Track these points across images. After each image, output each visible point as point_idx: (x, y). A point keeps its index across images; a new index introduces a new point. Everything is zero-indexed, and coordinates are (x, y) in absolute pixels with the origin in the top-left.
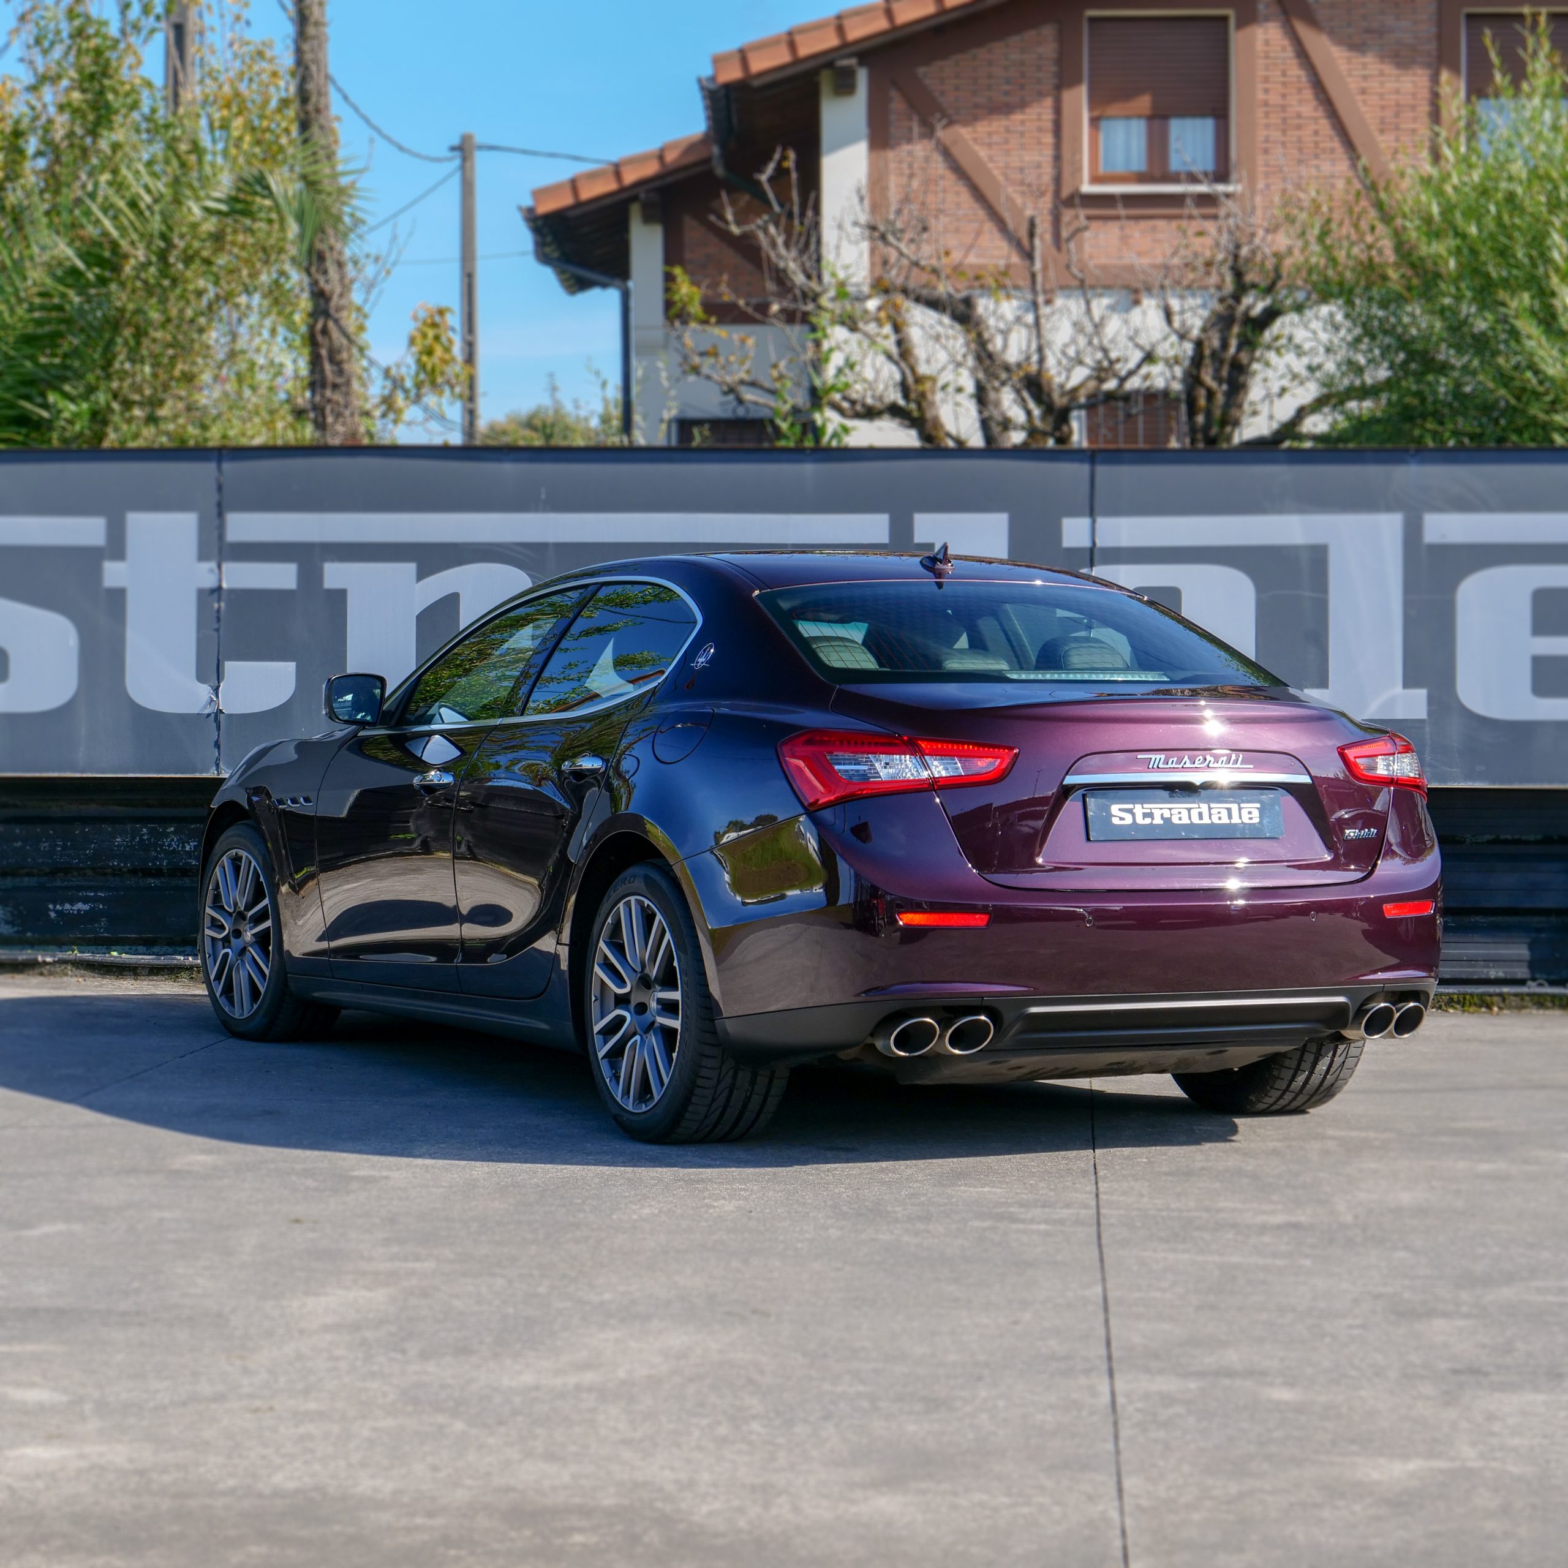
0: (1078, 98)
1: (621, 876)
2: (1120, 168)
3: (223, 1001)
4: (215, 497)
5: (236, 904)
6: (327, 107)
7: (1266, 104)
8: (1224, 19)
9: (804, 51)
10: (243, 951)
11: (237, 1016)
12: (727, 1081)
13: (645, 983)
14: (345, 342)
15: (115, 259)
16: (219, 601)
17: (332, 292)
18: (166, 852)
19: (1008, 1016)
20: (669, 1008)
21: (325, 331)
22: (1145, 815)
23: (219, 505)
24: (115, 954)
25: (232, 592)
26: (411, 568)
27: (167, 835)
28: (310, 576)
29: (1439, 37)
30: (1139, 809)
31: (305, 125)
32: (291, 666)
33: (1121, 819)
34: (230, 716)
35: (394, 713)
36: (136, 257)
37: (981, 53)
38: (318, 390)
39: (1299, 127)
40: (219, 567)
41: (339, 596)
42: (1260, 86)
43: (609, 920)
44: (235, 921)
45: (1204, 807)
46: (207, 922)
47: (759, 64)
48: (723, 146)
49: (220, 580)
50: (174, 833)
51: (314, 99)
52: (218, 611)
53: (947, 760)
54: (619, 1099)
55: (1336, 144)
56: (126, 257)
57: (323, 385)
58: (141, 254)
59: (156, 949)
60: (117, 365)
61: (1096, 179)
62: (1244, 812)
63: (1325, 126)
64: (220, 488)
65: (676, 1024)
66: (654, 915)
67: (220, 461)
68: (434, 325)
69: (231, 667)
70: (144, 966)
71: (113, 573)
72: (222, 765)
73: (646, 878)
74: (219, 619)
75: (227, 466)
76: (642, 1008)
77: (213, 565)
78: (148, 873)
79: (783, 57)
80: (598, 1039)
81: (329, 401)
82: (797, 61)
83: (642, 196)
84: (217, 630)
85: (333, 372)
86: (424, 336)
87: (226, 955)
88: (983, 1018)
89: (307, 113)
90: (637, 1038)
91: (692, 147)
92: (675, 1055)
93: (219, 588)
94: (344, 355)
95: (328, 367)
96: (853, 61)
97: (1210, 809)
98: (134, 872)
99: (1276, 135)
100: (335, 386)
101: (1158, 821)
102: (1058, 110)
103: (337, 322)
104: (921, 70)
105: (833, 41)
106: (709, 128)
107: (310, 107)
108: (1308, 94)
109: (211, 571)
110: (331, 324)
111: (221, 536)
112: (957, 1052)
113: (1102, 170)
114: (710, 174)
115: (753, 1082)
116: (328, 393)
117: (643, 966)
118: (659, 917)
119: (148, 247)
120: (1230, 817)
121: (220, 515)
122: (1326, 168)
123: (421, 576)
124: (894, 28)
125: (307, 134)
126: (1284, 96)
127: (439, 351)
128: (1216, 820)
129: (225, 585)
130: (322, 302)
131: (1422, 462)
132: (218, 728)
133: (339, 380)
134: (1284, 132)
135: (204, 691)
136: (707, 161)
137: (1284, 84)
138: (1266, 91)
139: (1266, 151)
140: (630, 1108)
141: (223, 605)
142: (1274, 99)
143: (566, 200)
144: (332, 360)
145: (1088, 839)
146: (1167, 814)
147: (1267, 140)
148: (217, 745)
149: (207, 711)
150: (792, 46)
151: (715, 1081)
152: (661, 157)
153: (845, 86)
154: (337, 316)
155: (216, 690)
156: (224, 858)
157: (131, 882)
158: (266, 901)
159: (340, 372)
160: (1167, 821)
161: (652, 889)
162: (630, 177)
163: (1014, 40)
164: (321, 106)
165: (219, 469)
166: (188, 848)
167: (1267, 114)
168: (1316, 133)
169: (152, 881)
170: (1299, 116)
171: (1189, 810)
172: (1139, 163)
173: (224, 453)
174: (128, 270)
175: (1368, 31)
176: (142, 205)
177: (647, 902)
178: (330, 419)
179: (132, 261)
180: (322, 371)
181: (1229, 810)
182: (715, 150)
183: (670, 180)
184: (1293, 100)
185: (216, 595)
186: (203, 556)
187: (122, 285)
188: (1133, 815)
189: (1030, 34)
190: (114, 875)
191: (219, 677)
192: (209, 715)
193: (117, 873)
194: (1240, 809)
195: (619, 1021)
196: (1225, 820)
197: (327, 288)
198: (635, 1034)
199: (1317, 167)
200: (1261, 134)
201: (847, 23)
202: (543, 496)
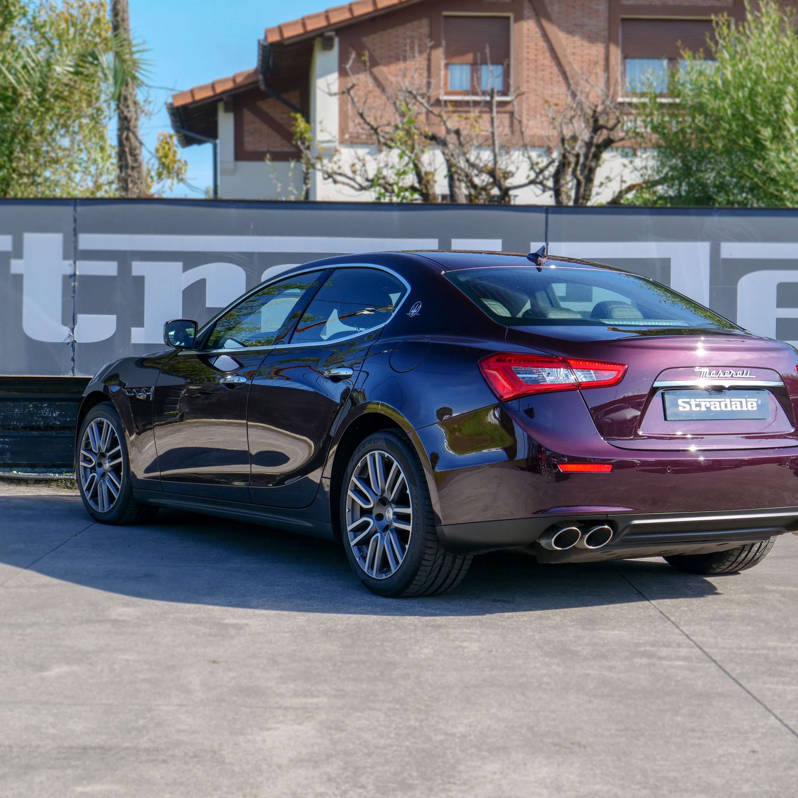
0: (439, 55)
1: (368, 439)
2: (457, 88)
3: (91, 503)
4: (72, 225)
5: (100, 448)
6: (127, 19)
7: (528, 59)
8: (508, 18)
9: (310, 27)
10: (104, 475)
11: (100, 511)
12: (439, 562)
13: (383, 502)
14: (138, 145)
15: (14, 97)
16: (74, 282)
17: (131, 118)
18: (42, 417)
19: (621, 526)
20: (404, 518)
21: (127, 138)
22: (697, 405)
23: (75, 230)
24: (15, 472)
25: (81, 276)
26: (180, 265)
27: (43, 408)
28: (124, 268)
29: (609, 29)
30: (693, 402)
31: (116, 28)
32: (114, 317)
33: (684, 407)
34: (80, 344)
35: (201, 342)
36: (26, 95)
37: (393, 31)
38: (124, 170)
39: (543, 70)
40: (75, 263)
41: (141, 280)
42: (525, 50)
43: (359, 464)
44: (99, 458)
45: (728, 401)
46: (81, 458)
47: (287, 34)
48: (264, 75)
49: (75, 270)
50: (47, 407)
51: (121, 14)
52: (74, 287)
53: (586, 372)
54: (366, 570)
55: (561, 78)
56: (21, 95)
57: (127, 167)
58: (29, 94)
59: (36, 470)
60: (16, 154)
61: (447, 93)
62: (749, 403)
63: (555, 70)
64: (75, 220)
65: (409, 528)
66: (391, 463)
67: (75, 206)
68: (167, 143)
69: (80, 317)
70: (31, 479)
71: (16, 266)
72: (75, 371)
73: (386, 440)
74: (74, 292)
75: (79, 208)
76: (380, 517)
77: (71, 262)
78: (32, 428)
79: (299, 30)
80: (350, 535)
81: (130, 176)
82: (306, 32)
83: (225, 98)
84: (73, 297)
85: (132, 161)
86: (164, 148)
87: (94, 477)
88: (606, 527)
89: (117, 21)
90: (378, 534)
91: (249, 76)
92: (407, 546)
93: (74, 275)
94: (137, 152)
95: (129, 158)
96: (333, 33)
97: (731, 402)
98: (25, 428)
99: (532, 74)
100: (133, 168)
101: (703, 409)
102: (429, 60)
103: (134, 133)
104: (364, 39)
105: (323, 23)
106: (258, 65)
107: (119, 18)
108: (548, 54)
109: (70, 265)
110: (131, 134)
111: (76, 247)
112: (591, 547)
113: (449, 89)
114: (258, 89)
115: (453, 562)
116: (129, 171)
117: (383, 491)
118: (396, 463)
119: (33, 90)
120: (742, 407)
121: (75, 235)
122: (556, 90)
123: (185, 269)
124: (353, 18)
125: (117, 32)
126: (536, 55)
127: (171, 156)
128: (734, 409)
129: (78, 273)
130: (126, 123)
131: (721, 215)
132: (74, 351)
133: (135, 165)
134: (536, 72)
135: (66, 330)
136: (257, 82)
137: (536, 50)
138: (528, 53)
139: (528, 82)
140: (374, 576)
141: (76, 284)
142: (532, 57)
143: (188, 100)
144: (132, 154)
145: (666, 419)
146: (708, 405)
147: (528, 76)
148: (73, 360)
149: (67, 341)
150: (304, 25)
151: (432, 563)
152: (234, 80)
153: (327, 45)
154: (134, 130)
155: (73, 330)
156: (93, 423)
157: (23, 433)
158: (119, 447)
159: (136, 160)
160: (708, 409)
161: (391, 447)
162: (219, 90)
163: (409, 25)
164: (125, 17)
165: (75, 210)
166: (54, 415)
167: (528, 64)
168: (551, 73)
169: (35, 433)
170: (543, 65)
171: (720, 402)
172: (466, 86)
173: (78, 201)
174: (22, 102)
175: (576, 25)
176: (29, 68)
177: (387, 455)
178: (130, 186)
179: (25, 98)
180: (126, 160)
181: (741, 402)
182: (261, 77)
183: (238, 91)
184: (540, 57)
185: (72, 278)
186: (66, 257)
187: (19, 111)
188: (690, 405)
189: (416, 23)
190: (14, 429)
191: (74, 323)
192: (68, 343)
193: (16, 428)
194: (747, 402)
195: (365, 525)
196: (739, 408)
197: (129, 115)
198: (376, 532)
199: (552, 90)
200: (525, 73)
201: (331, 15)
202: (252, 227)
